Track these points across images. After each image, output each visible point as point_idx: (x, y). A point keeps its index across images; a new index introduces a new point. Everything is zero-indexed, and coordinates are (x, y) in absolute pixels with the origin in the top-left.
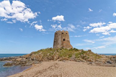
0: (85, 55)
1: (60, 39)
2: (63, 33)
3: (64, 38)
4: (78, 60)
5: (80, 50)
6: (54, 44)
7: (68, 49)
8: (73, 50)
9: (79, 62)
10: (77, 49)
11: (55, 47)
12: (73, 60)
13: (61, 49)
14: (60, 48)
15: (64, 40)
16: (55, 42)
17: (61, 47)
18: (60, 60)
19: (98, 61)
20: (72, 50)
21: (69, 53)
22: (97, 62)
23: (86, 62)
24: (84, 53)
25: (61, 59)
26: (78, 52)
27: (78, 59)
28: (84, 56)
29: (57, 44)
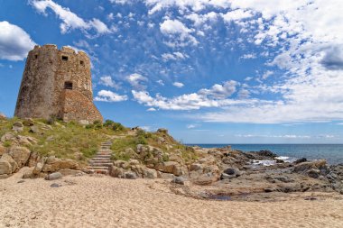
0: (151, 148)
1: (50, 82)
2: (65, 58)
3: (67, 78)
4: (127, 168)
5: (129, 129)
6: (20, 100)
7: (85, 122)
8: (104, 129)
9: (129, 177)
10: (119, 125)
11: (22, 111)
12: (102, 169)
13: (49, 123)
14: (48, 118)
15: (69, 85)
16: (23, 90)
17: (53, 116)
18: (35, 175)
19: (199, 168)
20: (99, 127)
21: (86, 140)
22: (195, 175)
23: (159, 176)
24: (146, 141)
25: (40, 166)
26: (123, 136)
27: (126, 164)
28: (148, 151)
29: (35, 99)
